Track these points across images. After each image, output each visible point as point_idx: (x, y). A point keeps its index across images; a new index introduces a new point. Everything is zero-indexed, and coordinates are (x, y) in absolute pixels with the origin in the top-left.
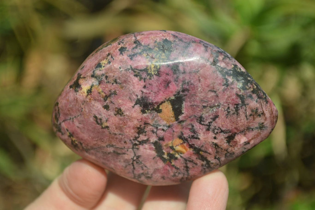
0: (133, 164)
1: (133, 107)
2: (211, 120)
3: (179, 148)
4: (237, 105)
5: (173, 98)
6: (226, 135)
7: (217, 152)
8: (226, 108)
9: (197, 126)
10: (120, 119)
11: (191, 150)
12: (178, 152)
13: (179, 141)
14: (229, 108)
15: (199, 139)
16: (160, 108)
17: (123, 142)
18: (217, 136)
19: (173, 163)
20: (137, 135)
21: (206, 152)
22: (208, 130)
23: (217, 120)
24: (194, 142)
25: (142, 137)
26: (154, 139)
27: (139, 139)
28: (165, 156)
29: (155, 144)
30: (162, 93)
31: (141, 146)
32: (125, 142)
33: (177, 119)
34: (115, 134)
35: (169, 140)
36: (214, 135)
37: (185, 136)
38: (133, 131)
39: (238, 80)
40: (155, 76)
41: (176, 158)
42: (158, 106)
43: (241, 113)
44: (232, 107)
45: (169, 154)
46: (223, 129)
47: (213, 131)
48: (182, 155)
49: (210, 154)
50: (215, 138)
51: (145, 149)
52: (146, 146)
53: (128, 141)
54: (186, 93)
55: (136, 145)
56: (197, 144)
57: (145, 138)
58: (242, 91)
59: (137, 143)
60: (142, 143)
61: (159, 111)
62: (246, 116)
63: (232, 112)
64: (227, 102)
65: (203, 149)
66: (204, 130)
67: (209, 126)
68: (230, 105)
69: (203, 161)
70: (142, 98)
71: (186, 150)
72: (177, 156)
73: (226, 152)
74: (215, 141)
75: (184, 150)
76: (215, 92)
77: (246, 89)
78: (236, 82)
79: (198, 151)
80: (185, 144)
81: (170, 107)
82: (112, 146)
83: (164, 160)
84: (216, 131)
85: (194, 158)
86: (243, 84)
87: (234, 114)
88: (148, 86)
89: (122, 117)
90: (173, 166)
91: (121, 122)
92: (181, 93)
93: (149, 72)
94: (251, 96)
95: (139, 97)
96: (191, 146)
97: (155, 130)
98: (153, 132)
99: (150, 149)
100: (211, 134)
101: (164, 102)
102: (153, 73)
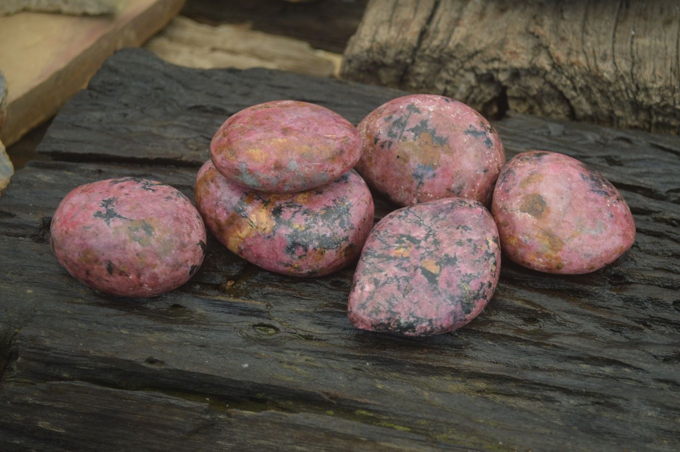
0: (419, 218)
1: (455, 253)
2: (400, 284)
3: (402, 250)
4: (393, 307)
5: (437, 279)
6: (381, 283)
7: (375, 267)
8: (398, 299)
9: (405, 274)
10: (455, 239)
11: (393, 255)
12: (400, 248)
13: (406, 254)
14: (397, 300)
15: (396, 267)
16: (438, 266)
17: (439, 226)
18: (386, 278)
19: (395, 238)
20: (435, 238)
21: (383, 262)
22: (396, 277)
23: (397, 287)
24: (397, 262)
25: (431, 239)
26: (423, 243)
27: (431, 236)
28: (404, 239)
29: (419, 242)
30: (447, 276)
31: (426, 233)
32: (438, 228)
33: (421, 268)
34: (449, 228)
35: (412, 251)
36: (388, 276)
37: (405, 262)
38: (441, 238)
39: (406, 323)
40: (460, 283)
41: (396, 243)
42: (440, 266)
43: (386, 303)
44: (395, 303)
45: (403, 242)
46: (387, 285)
47: (391, 278)
48: (395, 248)
49: (379, 263)
50: (386, 275)
51: (422, 233)
52: (423, 236)
53: (437, 230)
54: (432, 288)
55: (430, 231)
56: (393, 263)
57: (428, 240)
58: (397, 318)
59: (431, 233)
60: (427, 236)
61: (437, 264)
62: (381, 304)
63: (392, 299)
64: (401, 303)
65: (386, 262)
66: (398, 275)
67: (397, 280)
68: (397, 303)
69: (378, 255)
70: (455, 264)
71: (396, 253)
72: (398, 245)
73: (370, 271)
74: (384, 273)
75: (397, 252)
76: (415, 303)
77: (396, 322)
78: (407, 321)
79: (389, 258)
80: (400, 256)
81: (433, 271)
82: (443, 219)
83: (402, 236)
84: (390, 280)
85: (386, 252)
86: (400, 324)
87: (390, 299)
88: (459, 274)
89: (455, 242)
90: (393, 237)
91: (453, 238)
92: (435, 285)
93: (465, 283)
94: (389, 319)
95: (457, 262)
96: (395, 258)
97: (428, 250)
98: (428, 248)
99: (418, 236)
100: (390, 275)
101: (440, 272)
102: (463, 284)
